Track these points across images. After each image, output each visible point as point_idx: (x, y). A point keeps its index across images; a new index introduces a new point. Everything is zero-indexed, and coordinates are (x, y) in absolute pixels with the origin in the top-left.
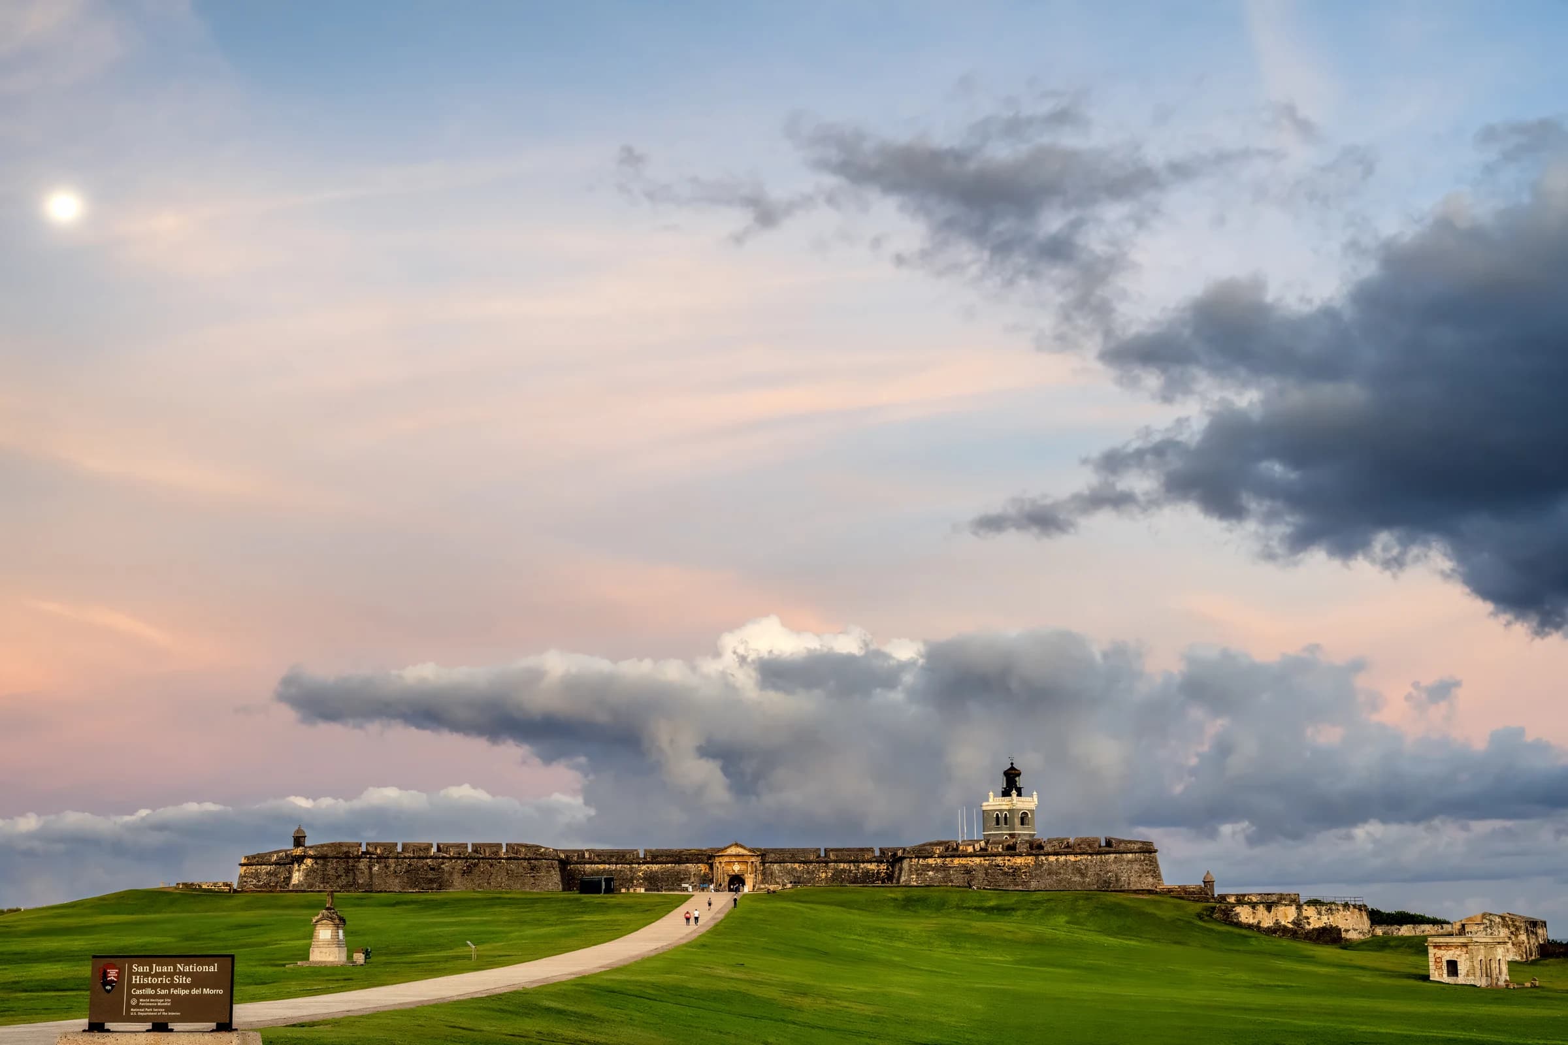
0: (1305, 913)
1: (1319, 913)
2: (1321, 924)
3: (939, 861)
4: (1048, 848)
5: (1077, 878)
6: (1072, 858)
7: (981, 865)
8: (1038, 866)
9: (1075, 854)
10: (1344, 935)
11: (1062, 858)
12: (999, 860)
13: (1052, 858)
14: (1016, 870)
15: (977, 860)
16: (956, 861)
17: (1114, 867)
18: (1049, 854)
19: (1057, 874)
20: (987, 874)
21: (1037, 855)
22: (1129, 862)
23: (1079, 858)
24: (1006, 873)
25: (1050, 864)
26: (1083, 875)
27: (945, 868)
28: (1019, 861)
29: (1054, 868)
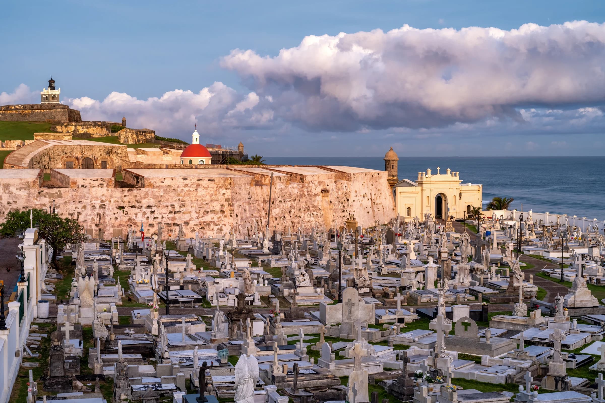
0: (77, 128)
1: (83, 128)
2: (83, 132)
3: (3, 112)
4: (36, 107)
5: (43, 118)
6: (42, 111)
7: (15, 113)
8: (32, 113)
9: (43, 109)
10: (91, 136)
11: (39, 111)
12: (21, 111)
13: (36, 111)
14: (26, 115)
15: (14, 111)
16: (8, 112)
17: (54, 114)
18: (35, 109)
19: (38, 116)
20: (17, 116)
21: (32, 110)
22: (59, 112)
23: (45, 111)
24: (23, 116)
25: (36, 113)
26: (45, 117)
27: (5, 114)
28: (27, 112)
29: (37, 114)
